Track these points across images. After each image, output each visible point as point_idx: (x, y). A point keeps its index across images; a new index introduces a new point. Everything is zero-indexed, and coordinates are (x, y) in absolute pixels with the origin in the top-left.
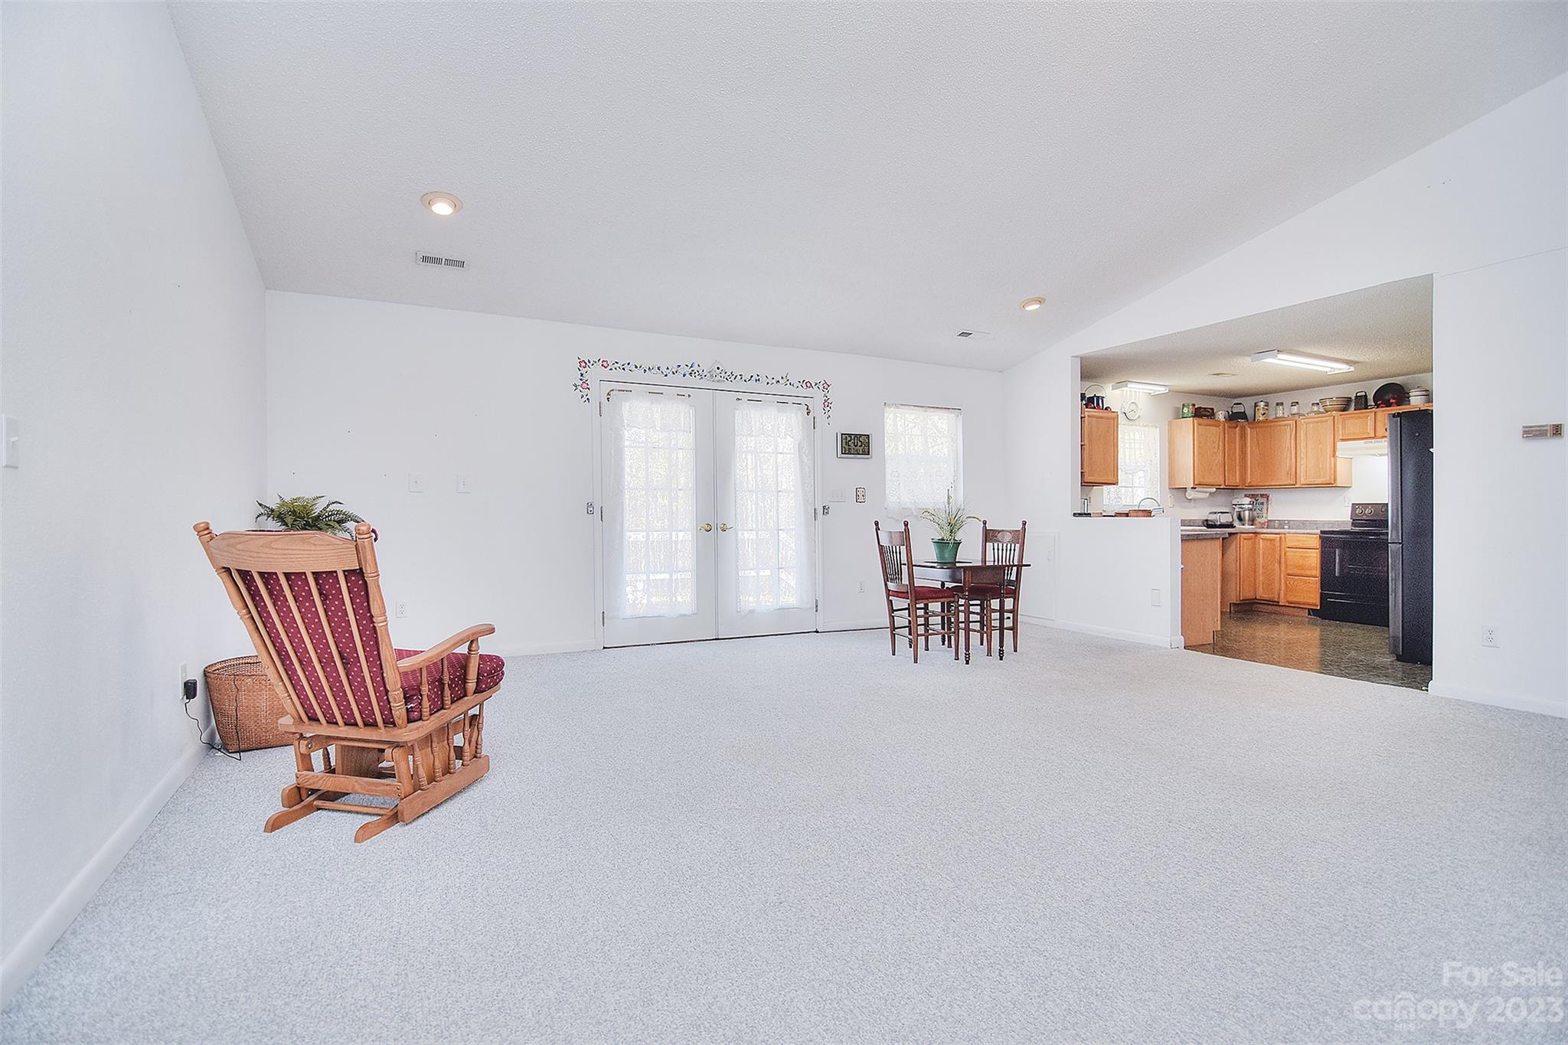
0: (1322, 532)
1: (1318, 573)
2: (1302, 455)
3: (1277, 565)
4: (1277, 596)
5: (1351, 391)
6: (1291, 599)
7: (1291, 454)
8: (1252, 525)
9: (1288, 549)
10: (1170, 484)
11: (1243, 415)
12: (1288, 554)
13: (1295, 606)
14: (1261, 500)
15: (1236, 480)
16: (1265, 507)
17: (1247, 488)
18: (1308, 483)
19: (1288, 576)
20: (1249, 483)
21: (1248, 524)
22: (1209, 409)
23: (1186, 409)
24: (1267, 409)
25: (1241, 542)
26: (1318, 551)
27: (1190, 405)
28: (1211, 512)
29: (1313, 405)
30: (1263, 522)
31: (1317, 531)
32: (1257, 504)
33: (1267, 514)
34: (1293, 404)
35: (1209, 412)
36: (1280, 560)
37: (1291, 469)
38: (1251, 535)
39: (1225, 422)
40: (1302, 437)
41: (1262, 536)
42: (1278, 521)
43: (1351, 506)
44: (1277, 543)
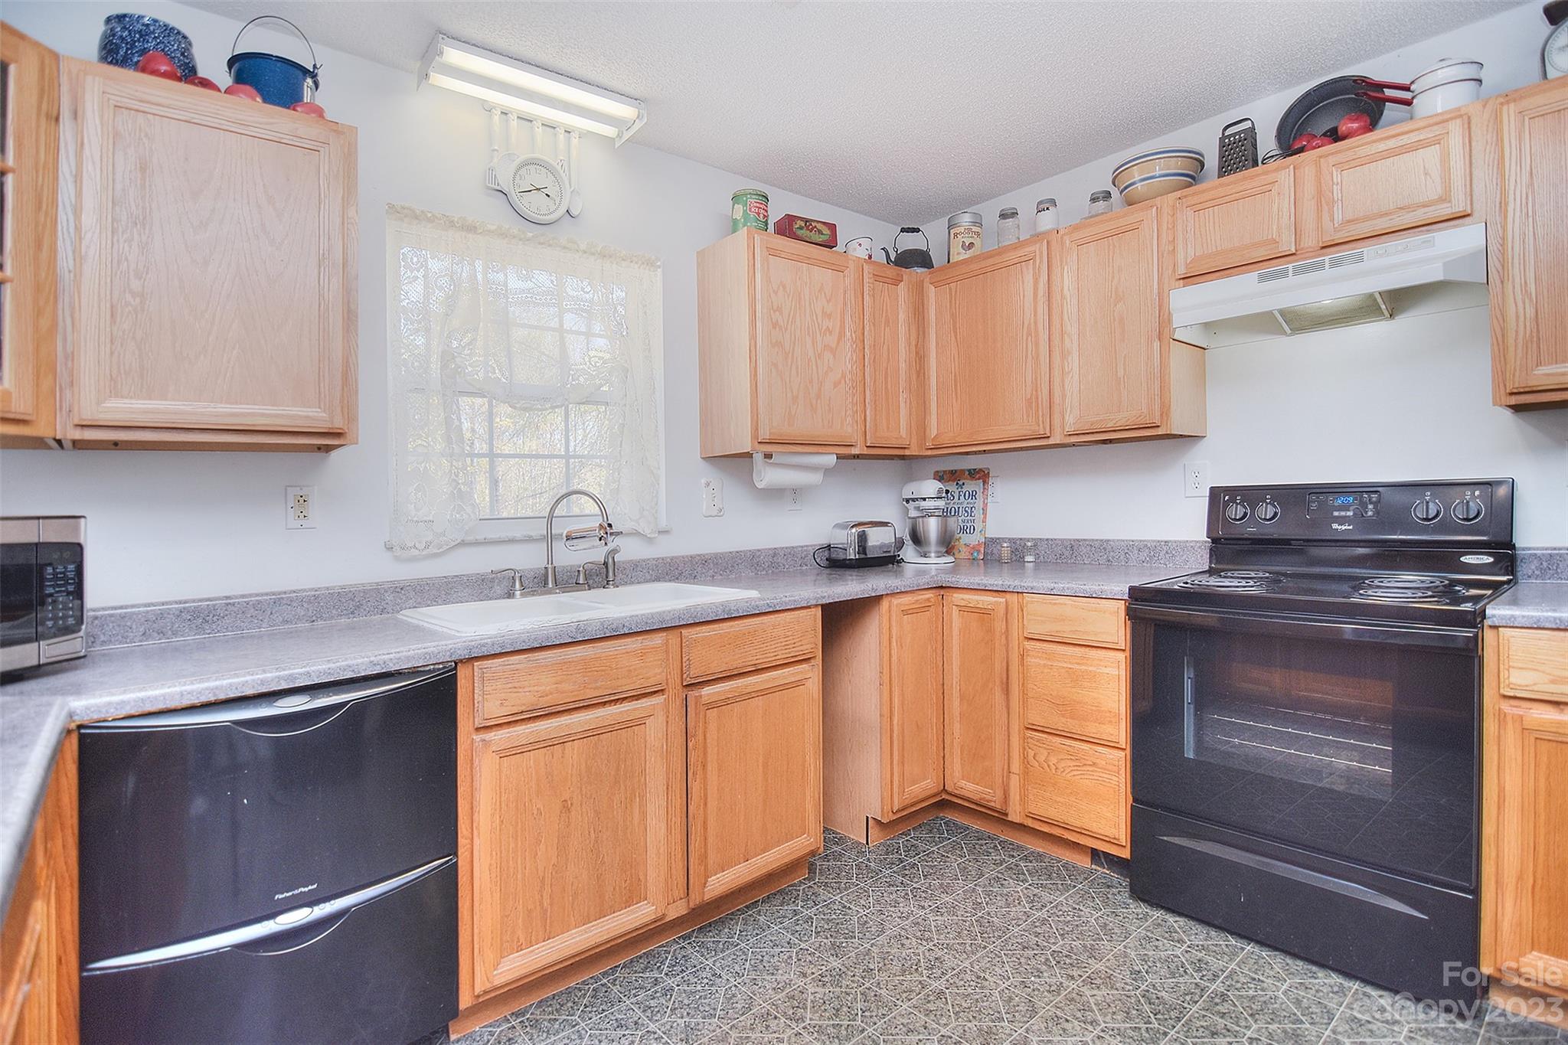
0: (1137, 595)
1: (1121, 732)
2: (1068, 343)
3: (998, 696)
4: (999, 793)
6: (1040, 808)
7: (1037, 344)
8: (947, 553)
9: (1029, 645)
10: (703, 447)
12: (1030, 660)
13: (1054, 833)
14: (970, 486)
15: (900, 431)
16: (979, 503)
17: (929, 453)
18: (1086, 428)
19: (1029, 733)
20: (933, 440)
21: (937, 552)
22: (819, 226)
23: (739, 212)
24: (978, 234)
25: (894, 618)
26: (1121, 656)
27: (752, 200)
28: (837, 526)
29: (1094, 200)
30: (976, 549)
31: (1121, 589)
32: (962, 498)
33: (985, 527)
34: (1042, 206)
35: (820, 232)
36: (1008, 678)
37: (1036, 391)
38: (929, 595)
39: (863, 266)
40: (1066, 288)
41: (958, 597)
42: (1010, 540)
43: (1208, 498)
44: (999, 626)
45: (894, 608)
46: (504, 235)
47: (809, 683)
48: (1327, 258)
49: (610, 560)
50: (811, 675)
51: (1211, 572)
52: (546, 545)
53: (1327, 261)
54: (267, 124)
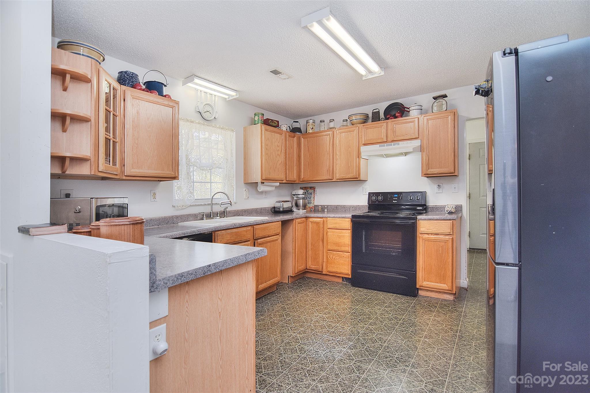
0: (353, 216)
1: (349, 249)
2: (337, 157)
3: (321, 243)
4: (321, 267)
5: (369, 110)
6: (330, 269)
8: (304, 209)
9: (328, 230)
10: (245, 180)
11: (298, 130)
12: (329, 234)
13: (334, 275)
14: (310, 191)
15: (294, 176)
16: (313, 196)
17: (301, 182)
18: (341, 178)
19: (328, 251)
20: (302, 179)
21: (302, 209)
22: (275, 121)
23: (256, 118)
24: (314, 125)
25: (296, 224)
26: (350, 231)
27: (260, 116)
28: (277, 202)
29: (344, 121)
30: (311, 208)
31: (350, 216)
32: (308, 194)
33: (314, 202)
34: (331, 121)
35: (275, 123)
36: (323, 239)
37: (330, 168)
38: (304, 219)
39: (286, 133)
40: (337, 144)
41: (311, 219)
42: (321, 205)
43: (368, 195)
44: (321, 226)
45: (296, 222)
46: (199, 123)
47: (279, 240)
48: (393, 143)
49: (225, 210)
50: (279, 237)
51: (368, 212)
52: (210, 206)
53: (393, 144)
54: (163, 102)
